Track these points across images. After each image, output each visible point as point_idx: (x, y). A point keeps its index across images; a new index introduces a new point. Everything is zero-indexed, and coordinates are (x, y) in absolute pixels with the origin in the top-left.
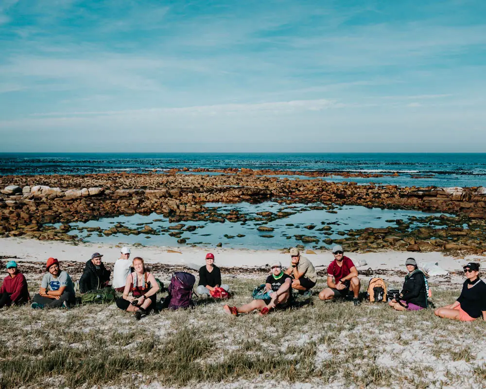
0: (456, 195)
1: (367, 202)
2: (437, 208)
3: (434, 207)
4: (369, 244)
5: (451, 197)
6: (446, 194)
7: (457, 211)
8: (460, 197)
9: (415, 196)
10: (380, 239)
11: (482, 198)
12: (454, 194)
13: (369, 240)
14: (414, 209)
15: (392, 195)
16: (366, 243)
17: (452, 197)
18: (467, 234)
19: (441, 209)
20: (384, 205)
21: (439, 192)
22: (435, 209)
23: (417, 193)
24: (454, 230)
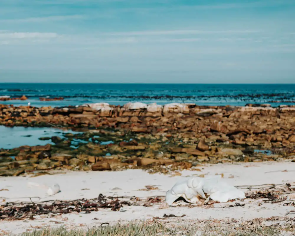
0: (105, 111)
1: (7, 121)
2: (89, 124)
3: (85, 123)
4: (36, 165)
5: (98, 113)
6: (93, 110)
7: (113, 127)
8: (108, 113)
9: (60, 113)
10: (46, 157)
11: (132, 113)
12: (103, 110)
13: (32, 161)
14: (63, 126)
15: (32, 114)
16: (29, 164)
17: (100, 113)
18: (146, 148)
19: (94, 125)
20: (28, 123)
21: (85, 109)
22: (87, 125)
23: (62, 110)
24: (129, 144)
